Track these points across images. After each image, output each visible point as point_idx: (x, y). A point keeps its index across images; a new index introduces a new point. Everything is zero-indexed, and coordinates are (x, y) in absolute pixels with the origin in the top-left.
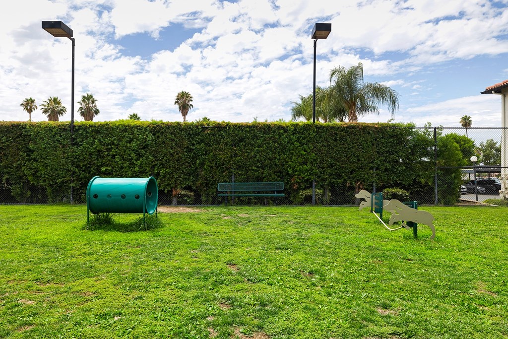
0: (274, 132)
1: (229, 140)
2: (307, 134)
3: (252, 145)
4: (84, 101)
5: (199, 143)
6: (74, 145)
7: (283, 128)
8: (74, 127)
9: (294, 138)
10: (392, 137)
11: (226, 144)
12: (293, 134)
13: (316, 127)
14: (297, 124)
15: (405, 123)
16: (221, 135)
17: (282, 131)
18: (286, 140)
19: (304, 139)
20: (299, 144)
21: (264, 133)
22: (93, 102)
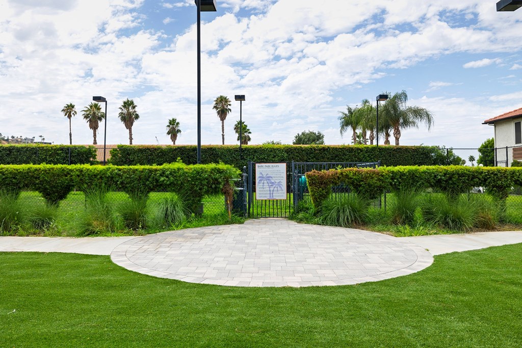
0: (355, 152)
1: (330, 156)
2: (374, 153)
3: (343, 159)
4: (124, 106)
5: (313, 158)
6: (242, 159)
7: (360, 149)
8: (242, 149)
9: (366, 155)
10: (422, 154)
11: (328, 158)
12: (366, 153)
13: (379, 149)
14: (368, 147)
15: (431, 146)
16: (325, 153)
17: (359, 151)
18: (362, 156)
19: (372, 155)
20: (369, 159)
21: (349, 152)
22: (134, 107)
